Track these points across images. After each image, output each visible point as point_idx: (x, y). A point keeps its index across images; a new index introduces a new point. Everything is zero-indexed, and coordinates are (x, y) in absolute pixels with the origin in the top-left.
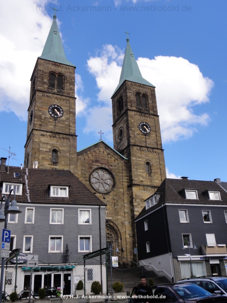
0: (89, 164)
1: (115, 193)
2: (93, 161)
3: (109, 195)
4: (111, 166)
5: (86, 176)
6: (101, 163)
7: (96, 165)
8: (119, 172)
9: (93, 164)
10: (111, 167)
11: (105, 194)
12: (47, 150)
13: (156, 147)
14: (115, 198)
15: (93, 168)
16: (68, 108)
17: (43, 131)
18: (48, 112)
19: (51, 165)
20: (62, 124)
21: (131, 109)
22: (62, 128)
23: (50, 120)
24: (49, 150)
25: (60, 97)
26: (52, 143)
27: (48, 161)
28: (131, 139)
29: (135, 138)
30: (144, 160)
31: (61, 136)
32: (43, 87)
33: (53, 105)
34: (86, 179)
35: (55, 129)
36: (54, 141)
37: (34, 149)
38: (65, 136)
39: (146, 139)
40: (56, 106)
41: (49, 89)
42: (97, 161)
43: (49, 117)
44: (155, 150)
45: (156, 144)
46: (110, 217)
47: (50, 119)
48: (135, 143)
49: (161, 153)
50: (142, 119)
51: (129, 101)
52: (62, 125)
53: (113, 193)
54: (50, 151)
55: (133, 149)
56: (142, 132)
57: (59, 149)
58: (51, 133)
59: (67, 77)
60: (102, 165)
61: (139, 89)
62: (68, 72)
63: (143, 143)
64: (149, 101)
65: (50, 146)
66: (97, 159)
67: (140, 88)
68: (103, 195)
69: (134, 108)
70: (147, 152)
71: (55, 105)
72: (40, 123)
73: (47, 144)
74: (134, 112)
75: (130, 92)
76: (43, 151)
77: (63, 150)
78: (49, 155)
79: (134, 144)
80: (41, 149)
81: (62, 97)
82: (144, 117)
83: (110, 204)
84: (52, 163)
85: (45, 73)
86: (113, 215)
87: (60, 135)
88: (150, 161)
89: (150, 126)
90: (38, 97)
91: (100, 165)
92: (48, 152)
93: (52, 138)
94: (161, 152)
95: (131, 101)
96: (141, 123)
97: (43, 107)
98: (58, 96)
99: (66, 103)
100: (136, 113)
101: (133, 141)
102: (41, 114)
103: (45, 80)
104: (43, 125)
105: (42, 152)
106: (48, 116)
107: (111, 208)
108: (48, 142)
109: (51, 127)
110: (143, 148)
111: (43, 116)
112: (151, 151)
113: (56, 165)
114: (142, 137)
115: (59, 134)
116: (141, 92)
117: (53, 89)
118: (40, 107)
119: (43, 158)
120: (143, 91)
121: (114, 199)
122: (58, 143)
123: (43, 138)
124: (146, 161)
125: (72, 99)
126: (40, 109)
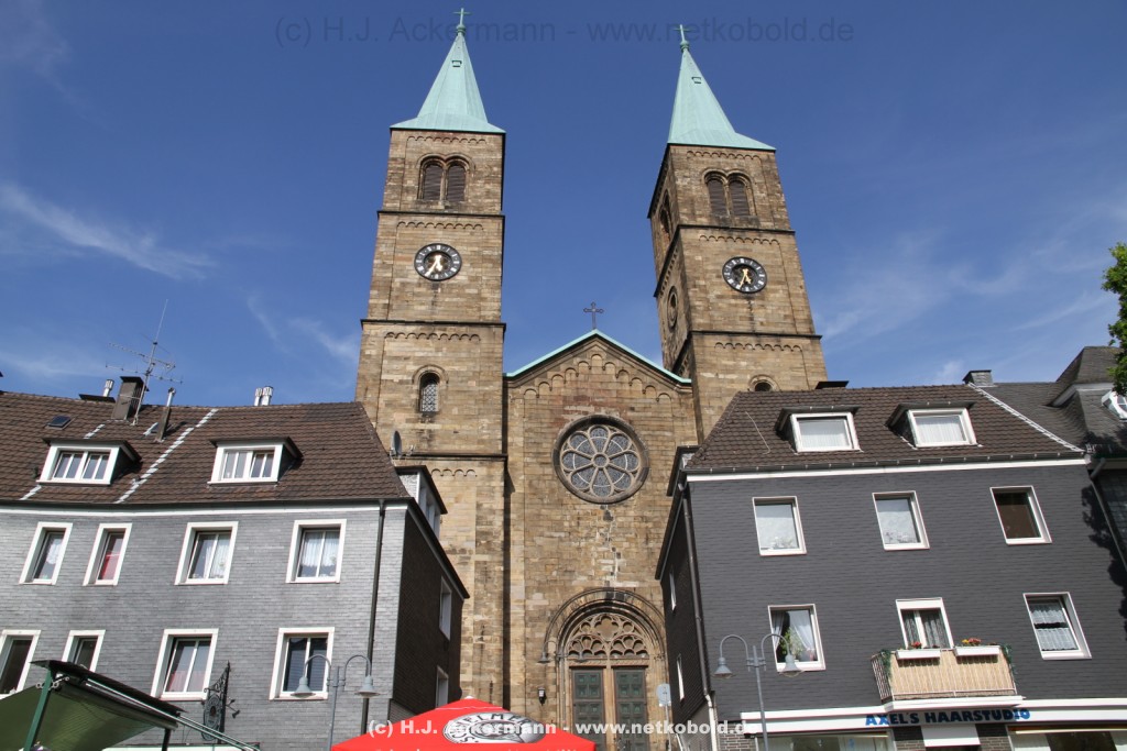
0: (551, 410)
1: (649, 498)
2: (566, 400)
3: (626, 506)
4: (632, 409)
5: (541, 451)
6: (595, 404)
7: (579, 412)
8: (661, 428)
9: (567, 408)
10: (630, 414)
11: (610, 503)
12: (405, 378)
13: (790, 330)
14: (647, 514)
15: (567, 421)
16: (476, 249)
17: (395, 322)
18: (412, 268)
19: (416, 421)
20: (458, 295)
21: (692, 223)
22: (455, 309)
23: (417, 290)
24: (410, 378)
25: (452, 220)
26: (421, 354)
27: (406, 410)
28: (693, 314)
29: (709, 310)
30: (749, 377)
31: (451, 330)
32: (401, 200)
33: (430, 245)
34: (540, 460)
35: (433, 313)
36: (427, 349)
37: (364, 377)
38: (463, 329)
39: (751, 308)
40: (439, 248)
41: (422, 203)
42: (580, 399)
43: (416, 281)
44: (785, 341)
45: (789, 321)
46: (630, 579)
47: (419, 285)
48: (711, 325)
49: (811, 348)
50: (732, 250)
51: (685, 203)
52: (455, 300)
53: (639, 498)
54: (413, 381)
55: (704, 346)
56: (734, 288)
57: (444, 371)
58: (420, 327)
59: (477, 163)
60: (600, 411)
61: (719, 163)
62: (479, 150)
63: (740, 322)
64: (757, 193)
65: (415, 364)
66: (582, 392)
67: (722, 159)
68: (602, 508)
69: (704, 221)
70: (758, 349)
71: (435, 245)
72: (387, 302)
73: (406, 359)
74: (702, 232)
75: (687, 174)
76: (392, 381)
77: (457, 373)
78: (412, 392)
79: (707, 329)
80: (384, 377)
81: (459, 219)
82: (739, 241)
83: (629, 535)
84: (420, 415)
85: (410, 164)
86: (644, 574)
87: (449, 327)
88: (769, 379)
89: (762, 269)
90: (384, 231)
91: (591, 410)
92: (407, 382)
93: (423, 340)
94: (812, 344)
95: (692, 201)
96: (729, 262)
97: (400, 255)
98: (446, 218)
99: (472, 234)
100: (709, 233)
101: (702, 321)
102: (390, 275)
103: (411, 183)
104: (394, 307)
105: (389, 384)
106: (414, 278)
107: (634, 550)
108: (409, 355)
109: (420, 310)
110: (741, 339)
111: (397, 281)
112: (772, 344)
113: (431, 422)
114: (736, 305)
115: (443, 327)
116: (727, 171)
117: (432, 204)
118: (387, 257)
119: (389, 404)
120: (728, 165)
121: (644, 519)
122: (440, 354)
123: (392, 344)
124: (755, 379)
125: (490, 221)
126: (388, 262)
